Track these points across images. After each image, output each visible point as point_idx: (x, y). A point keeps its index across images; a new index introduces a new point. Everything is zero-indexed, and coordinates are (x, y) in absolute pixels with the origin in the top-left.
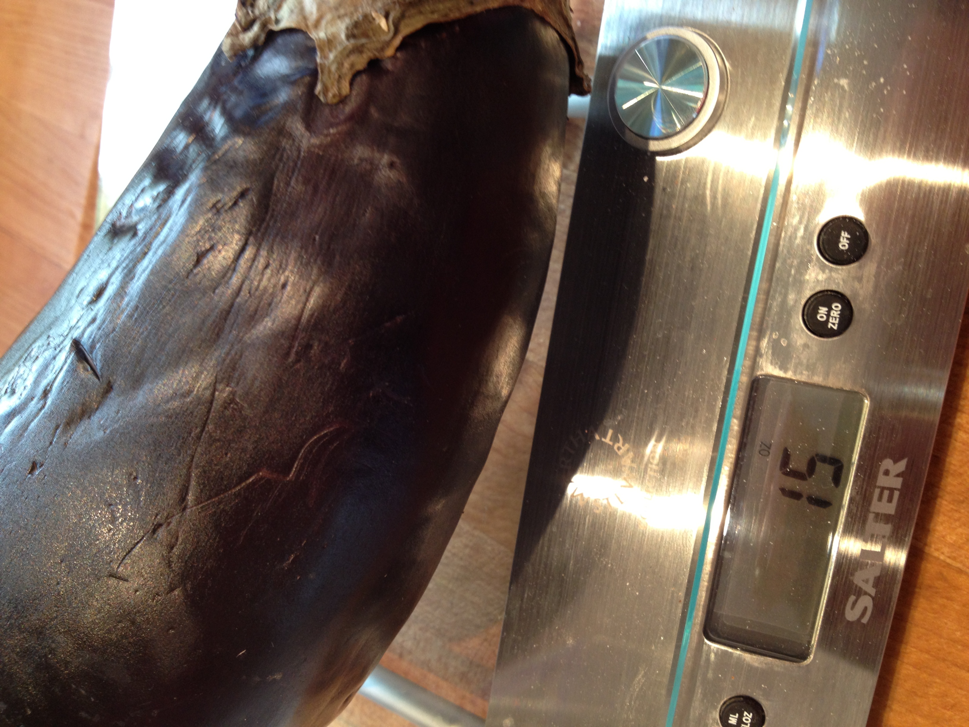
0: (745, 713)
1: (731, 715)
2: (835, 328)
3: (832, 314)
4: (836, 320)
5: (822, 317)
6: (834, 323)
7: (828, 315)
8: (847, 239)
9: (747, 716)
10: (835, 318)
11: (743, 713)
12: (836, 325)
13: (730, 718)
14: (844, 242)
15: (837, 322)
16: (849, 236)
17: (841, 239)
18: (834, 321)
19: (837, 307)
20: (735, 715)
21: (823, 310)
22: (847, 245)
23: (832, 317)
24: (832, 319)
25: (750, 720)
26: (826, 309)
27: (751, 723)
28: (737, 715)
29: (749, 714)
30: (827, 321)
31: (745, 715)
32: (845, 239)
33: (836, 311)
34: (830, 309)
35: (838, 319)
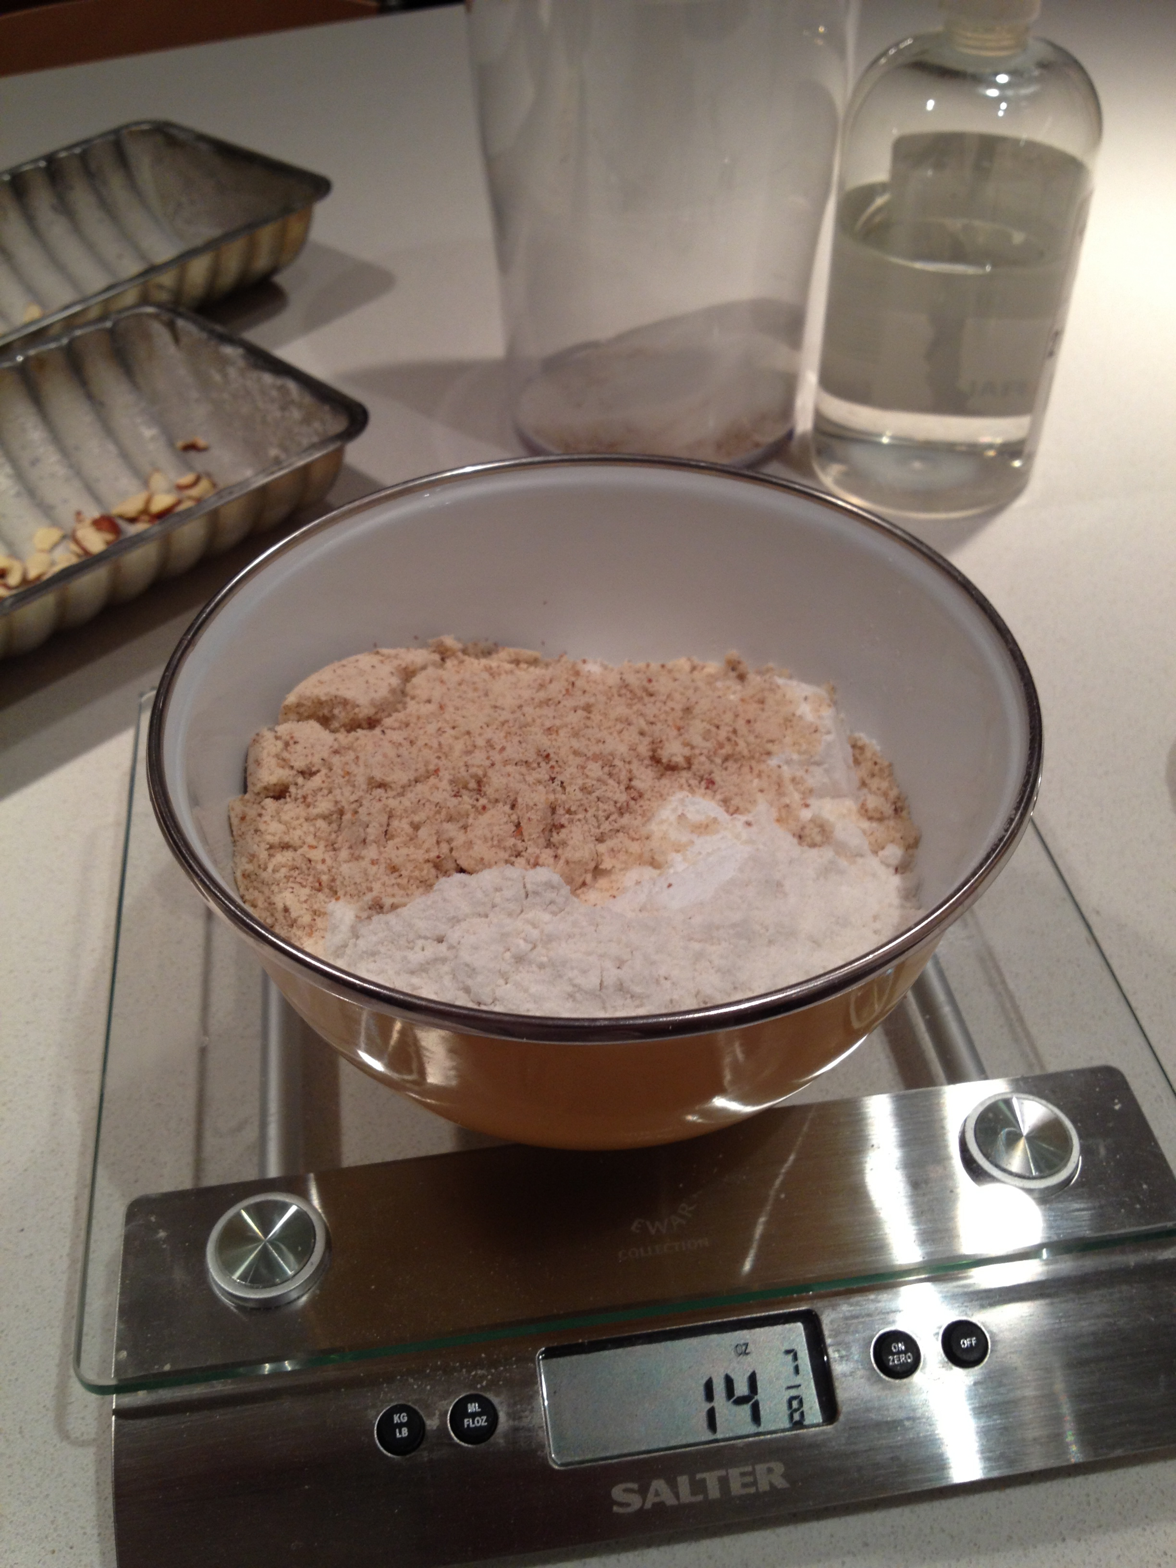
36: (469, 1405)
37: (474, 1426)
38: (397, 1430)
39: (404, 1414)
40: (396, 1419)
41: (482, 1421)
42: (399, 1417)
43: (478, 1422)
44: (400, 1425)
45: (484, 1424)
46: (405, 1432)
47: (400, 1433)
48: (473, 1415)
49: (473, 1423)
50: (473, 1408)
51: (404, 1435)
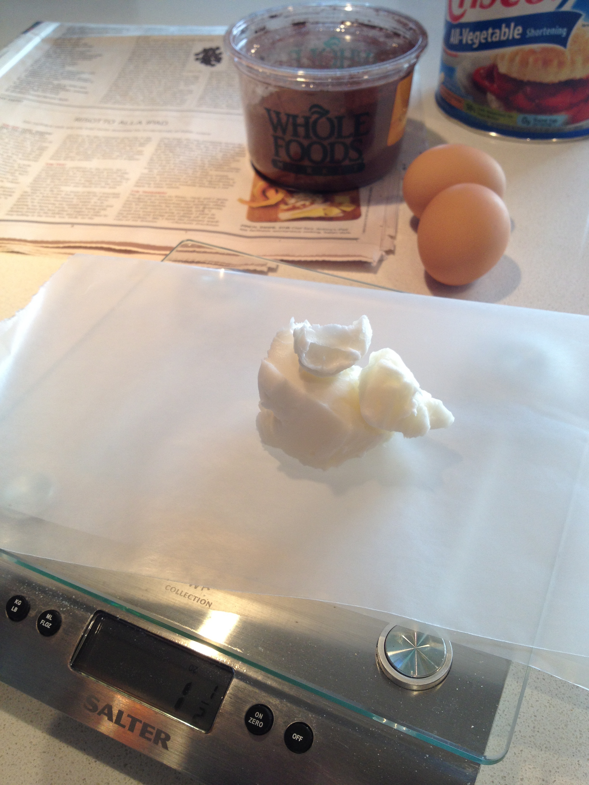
0: (51, 624)
1: (52, 616)
2: (249, 721)
3: (257, 721)
4: (253, 722)
5: (257, 715)
6: (252, 721)
7: (257, 719)
8: (298, 739)
9: (49, 625)
10: (255, 723)
11: (51, 623)
12: (251, 722)
13: (50, 615)
14: (297, 737)
15: (252, 723)
16: (300, 740)
17: (298, 736)
18: (253, 721)
19: (261, 725)
20: (51, 618)
21: (261, 716)
22: (294, 738)
23: (256, 721)
24: (254, 720)
25: (46, 626)
26: (261, 718)
27: (45, 626)
28: (51, 620)
29: (49, 627)
30: (254, 717)
31: (50, 624)
32: (298, 738)
33: (259, 724)
34: (260, 720)
35: (254, 724)
36: (48, 614)
37: (44, 625)
38: (13, 607)
39: (21, 602)
40: (16, 601)
41: (48, 625)
42: (18, 601)
43: (47, 624)
44: (16, 605)
45: (48, 627)
46: (16, 609)
47: (14, 609)
48: (47, 620)
49: (45, 624)
50: (49, 617)
51: (14, 611)
